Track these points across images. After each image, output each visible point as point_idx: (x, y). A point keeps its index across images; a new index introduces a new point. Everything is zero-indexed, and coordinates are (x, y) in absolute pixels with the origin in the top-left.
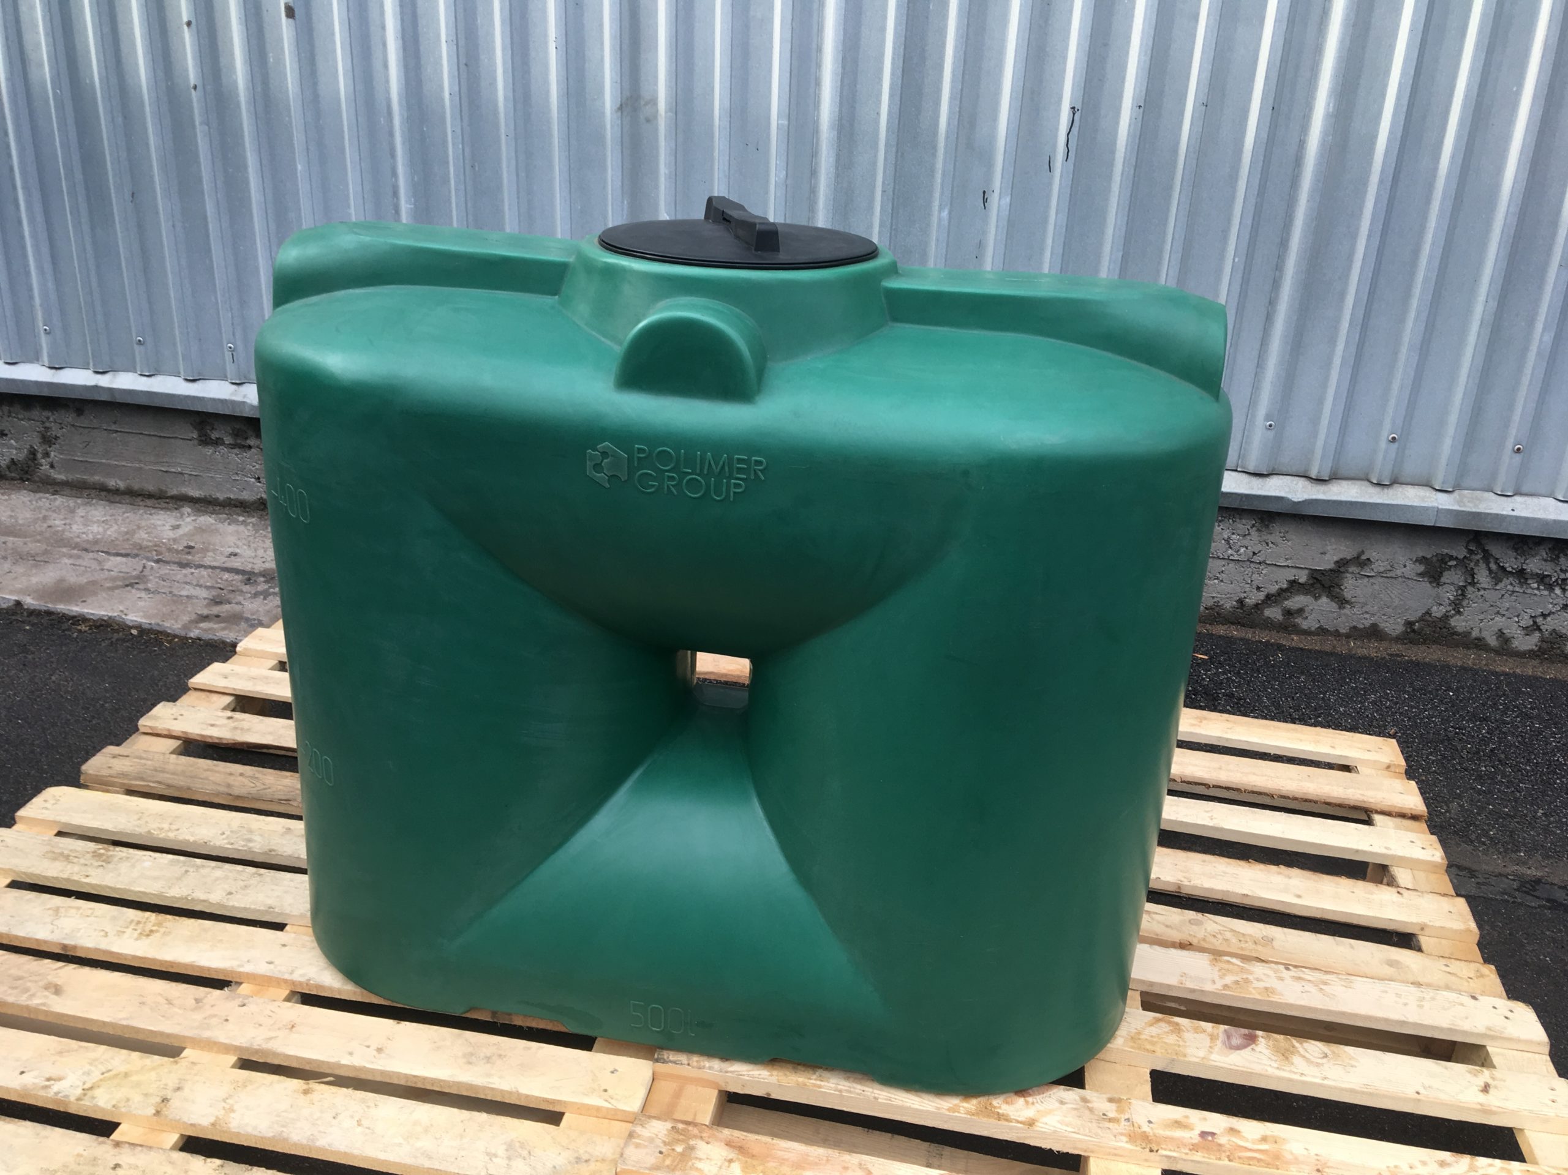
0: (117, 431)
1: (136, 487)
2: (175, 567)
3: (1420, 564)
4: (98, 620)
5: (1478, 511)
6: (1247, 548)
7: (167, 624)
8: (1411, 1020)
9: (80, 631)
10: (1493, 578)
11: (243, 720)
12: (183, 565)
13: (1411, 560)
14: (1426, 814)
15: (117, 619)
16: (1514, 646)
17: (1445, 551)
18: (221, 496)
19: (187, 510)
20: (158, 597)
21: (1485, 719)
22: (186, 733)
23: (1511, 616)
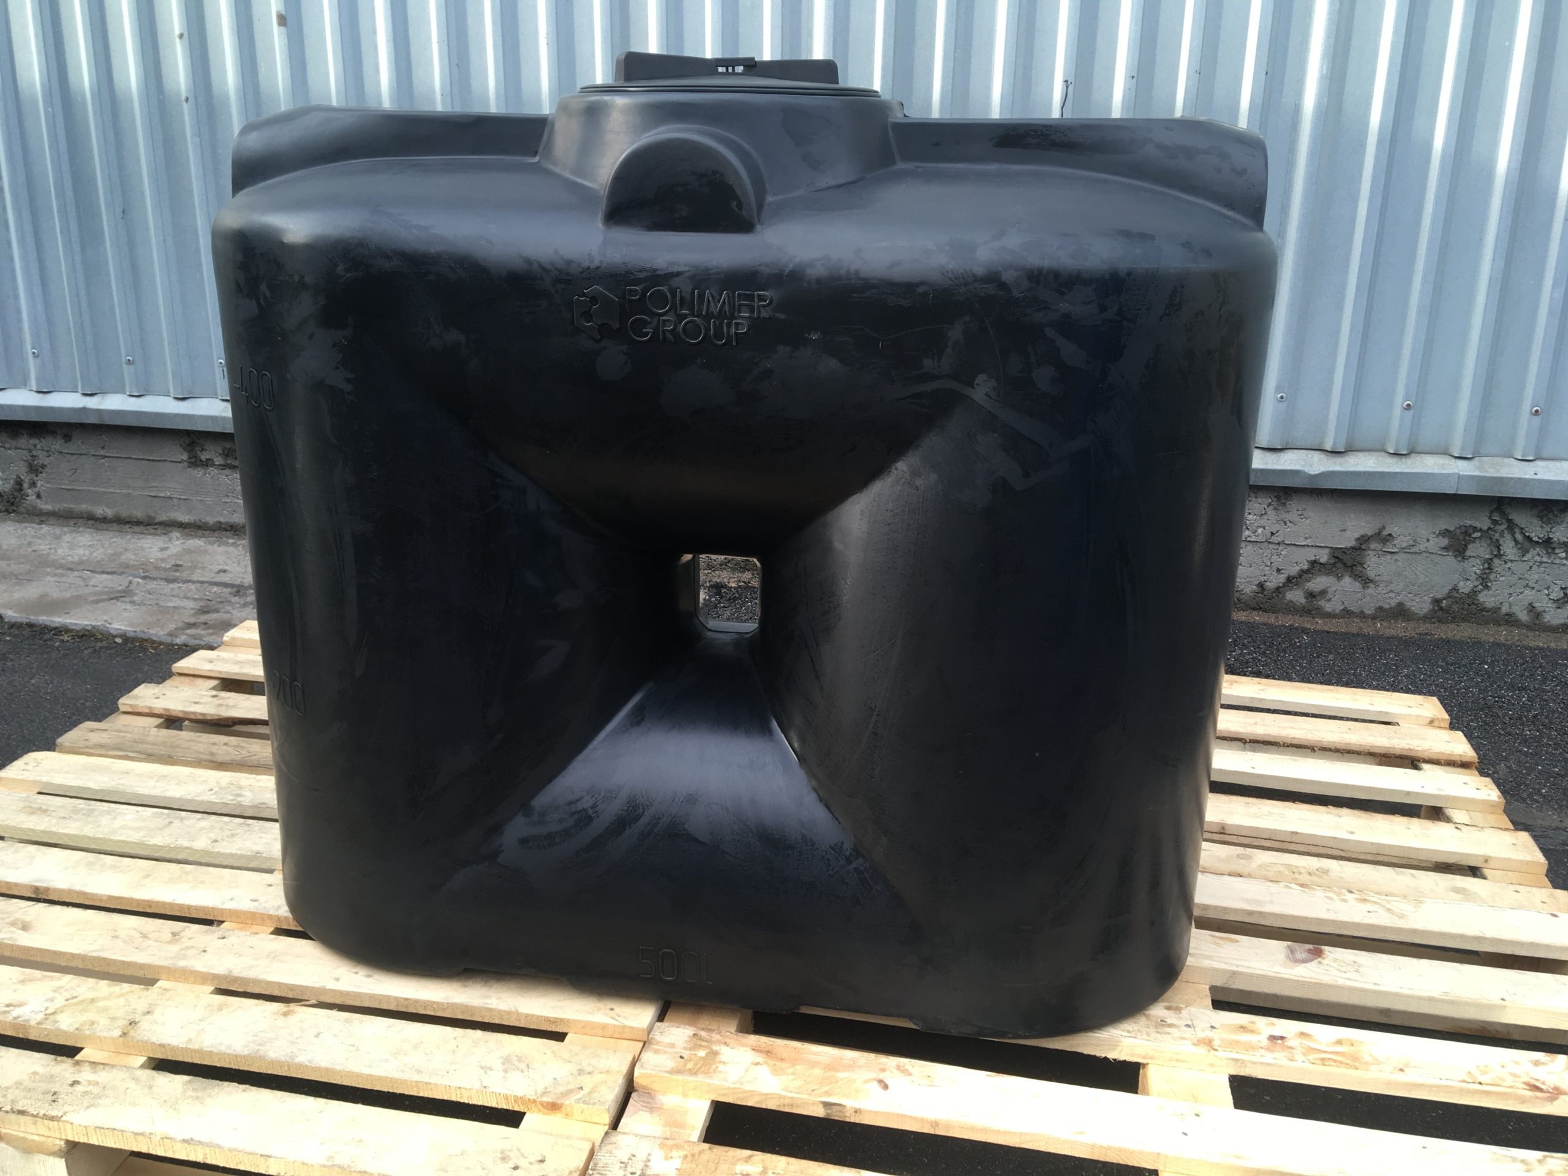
0: (106, 457)
1: (124, 514)
2: (162, 583)
3: (1444, 537)
4: (80, 631)
5: (1499, 475)
6: (1264, 528)
7: (152, 631)
8: (1488, 935)
9: (63, 641)
10: (1519, 549)
11: (229, 698)
12: (169, 581)
13: (1434, 533)
14: (1477, 760)
15: (101, 628)
16: (1545, 620)
17: (1469, 523)
18: (211, 520)
19: (176, 534)
20: (144, 608)
21: (1524, 689)
22: (167, 710)
23: (1541, 588)
